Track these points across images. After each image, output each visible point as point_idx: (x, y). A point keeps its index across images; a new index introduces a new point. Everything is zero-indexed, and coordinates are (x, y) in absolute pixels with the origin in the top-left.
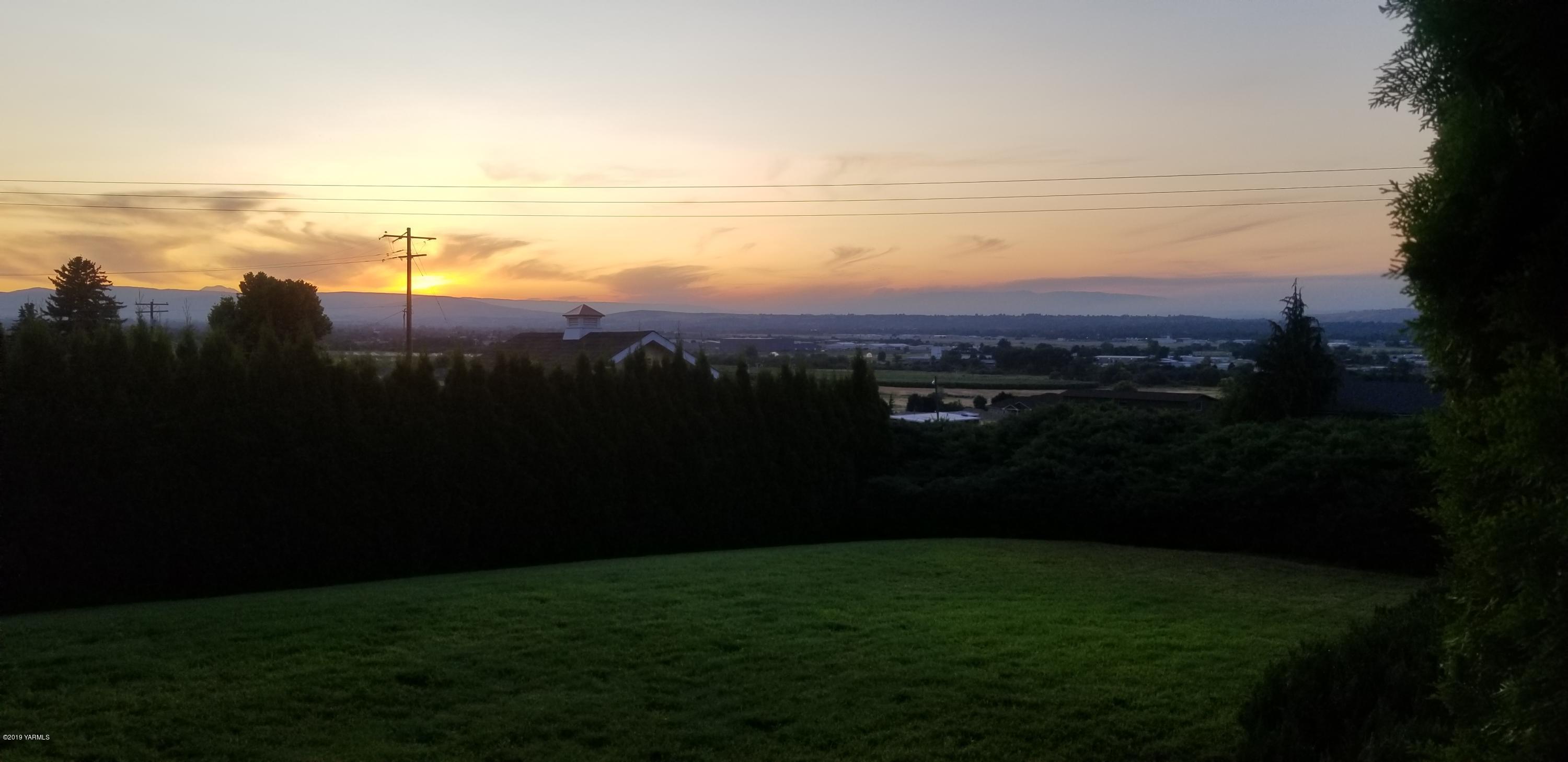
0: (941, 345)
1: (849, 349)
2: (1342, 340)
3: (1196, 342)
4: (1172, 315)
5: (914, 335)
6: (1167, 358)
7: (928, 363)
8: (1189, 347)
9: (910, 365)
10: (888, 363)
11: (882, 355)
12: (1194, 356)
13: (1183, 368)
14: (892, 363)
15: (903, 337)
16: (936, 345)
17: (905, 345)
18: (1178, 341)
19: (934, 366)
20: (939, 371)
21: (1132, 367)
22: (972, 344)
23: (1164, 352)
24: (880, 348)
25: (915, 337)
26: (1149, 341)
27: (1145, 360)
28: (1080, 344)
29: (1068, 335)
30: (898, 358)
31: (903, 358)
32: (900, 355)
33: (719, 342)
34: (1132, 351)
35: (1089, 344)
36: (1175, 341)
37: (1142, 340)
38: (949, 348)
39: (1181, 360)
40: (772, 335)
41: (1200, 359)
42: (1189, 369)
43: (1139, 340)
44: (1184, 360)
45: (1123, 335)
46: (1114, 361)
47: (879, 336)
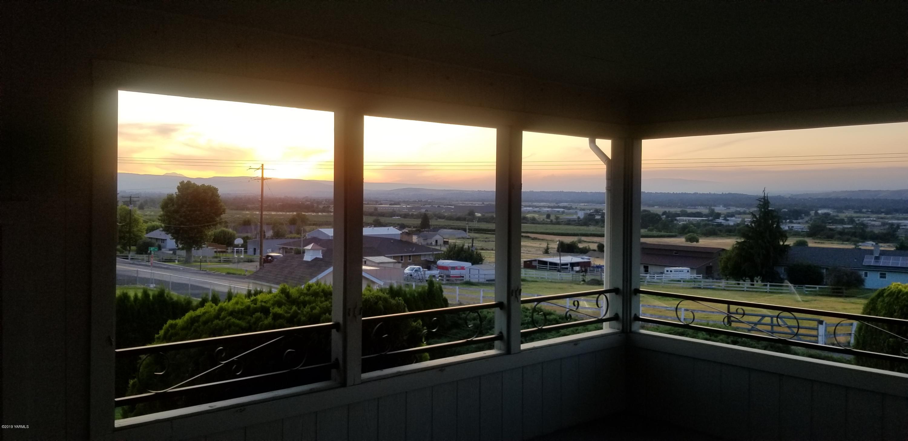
0: (584, 210)
1: (529, 211)
2: (827, 209)
3: (738, 209)
4: (724, 193)
5: (568, 204)
6: (720, 219)
7: (575, 221)
8: (733, 212)
9: (565, 222)
10: (552, 221)
11: (548, 216)
12: (736, 218)
13: (729, 226)
14: (554, 220)
15: (561, 205)
16: (581, 210)
17: (562, 210)
18: (727, 208)
19: (579, 222)
20: (581, 225)
21: (698, 225)
22: (602, 209)
23: (718, 215)
24: (548, 211)
25: (569, 205)
26: (710, 209)
27: (706, 220)
28: (667, 210)
29: (661, 205)
30: (557, 218)
31: (561, 218)
32: (559, 216)
33: (453, 207)
34: (699, 215)
35: (673, 210)
36: (726, 209)
37: (706, 208)
38: (588, 212)
39: (728, 220)
40: (485, 203)
41: (739, 220)
42: (732, 226)
43: (704, 208)
44: (730, 220)
45: (694, 205)
46: (687, 220)
47: (548, 204)
